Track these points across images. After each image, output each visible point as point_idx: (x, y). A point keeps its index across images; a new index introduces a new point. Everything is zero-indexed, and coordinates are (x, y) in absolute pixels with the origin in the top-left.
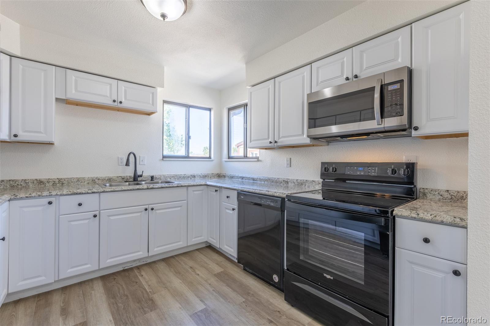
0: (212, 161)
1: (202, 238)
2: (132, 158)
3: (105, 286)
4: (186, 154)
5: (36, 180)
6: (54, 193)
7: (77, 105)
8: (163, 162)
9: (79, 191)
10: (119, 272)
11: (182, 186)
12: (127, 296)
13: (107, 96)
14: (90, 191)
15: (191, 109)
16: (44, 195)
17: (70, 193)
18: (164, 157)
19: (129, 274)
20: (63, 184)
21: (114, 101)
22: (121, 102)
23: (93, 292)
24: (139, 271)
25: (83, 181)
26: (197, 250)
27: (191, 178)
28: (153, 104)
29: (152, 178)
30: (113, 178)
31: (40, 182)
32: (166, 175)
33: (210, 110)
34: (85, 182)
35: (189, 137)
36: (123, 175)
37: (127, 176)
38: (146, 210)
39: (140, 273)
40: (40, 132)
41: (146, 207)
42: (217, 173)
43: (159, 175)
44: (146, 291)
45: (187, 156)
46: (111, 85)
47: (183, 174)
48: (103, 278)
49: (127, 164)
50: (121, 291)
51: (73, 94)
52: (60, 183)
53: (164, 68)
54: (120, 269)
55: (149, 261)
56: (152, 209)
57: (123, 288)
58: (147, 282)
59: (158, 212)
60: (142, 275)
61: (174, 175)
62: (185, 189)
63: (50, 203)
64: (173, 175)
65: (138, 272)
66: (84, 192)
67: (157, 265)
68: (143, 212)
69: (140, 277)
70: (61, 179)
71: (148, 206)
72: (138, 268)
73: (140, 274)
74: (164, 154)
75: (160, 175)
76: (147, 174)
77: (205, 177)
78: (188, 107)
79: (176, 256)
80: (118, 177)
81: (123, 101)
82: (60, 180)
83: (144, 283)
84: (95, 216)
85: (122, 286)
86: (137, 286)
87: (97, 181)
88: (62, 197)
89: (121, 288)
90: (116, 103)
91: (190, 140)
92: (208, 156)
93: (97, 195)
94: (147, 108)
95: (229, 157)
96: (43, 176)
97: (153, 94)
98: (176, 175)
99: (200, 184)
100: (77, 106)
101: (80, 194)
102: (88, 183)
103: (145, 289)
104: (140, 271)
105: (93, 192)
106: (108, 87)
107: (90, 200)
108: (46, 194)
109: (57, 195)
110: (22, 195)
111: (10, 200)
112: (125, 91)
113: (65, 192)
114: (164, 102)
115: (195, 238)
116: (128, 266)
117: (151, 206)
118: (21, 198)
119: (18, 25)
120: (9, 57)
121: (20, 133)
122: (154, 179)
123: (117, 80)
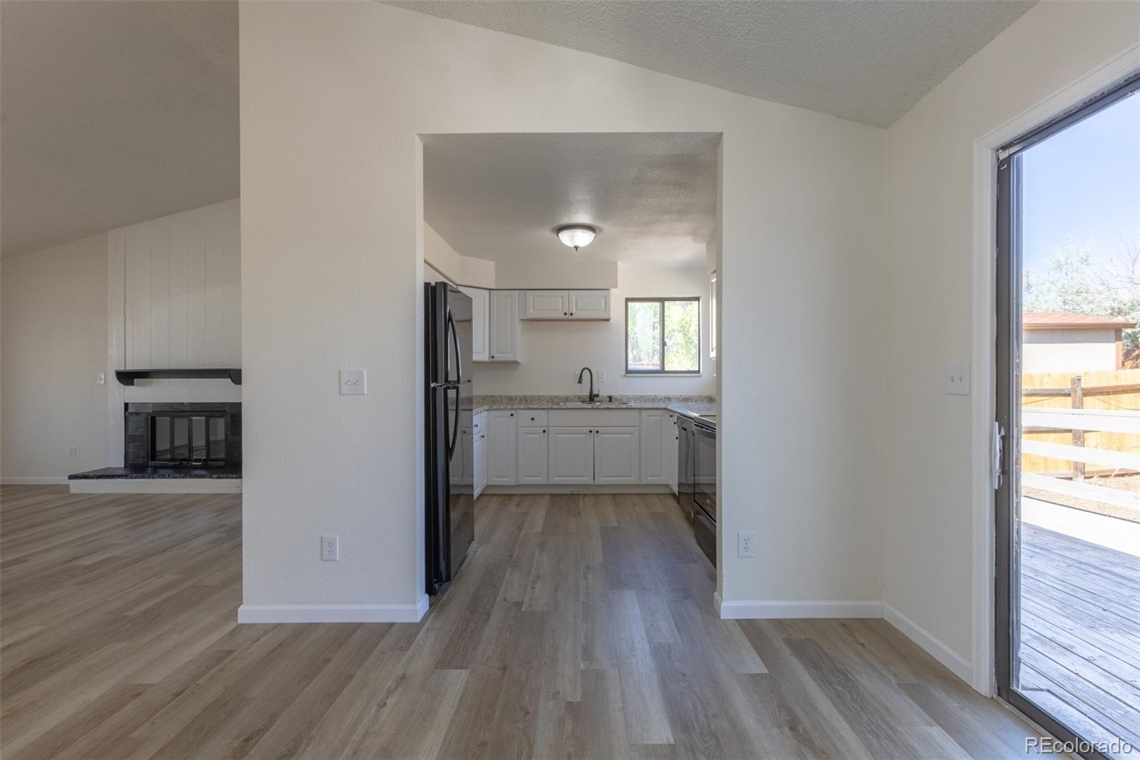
0: (700, 376)
1: (662, 478)
2: (586, 375)
3: (551, 499)
4: (660, 368)
6: (514, 407)
7: (538, 321)
8: (625, 379)
9: (532, 406)
10: (565, 495)
11: (632, 409)
12: (563, 507)
13: (559, 310)
14: (540, 407)
15: (666, 303)
17: (525, 408)
18: (628, 372)
19: (574, 498)
20: (527, 401)
21: (566, 314)
22: (571, 314)
23: (541, 500)
26: (657, 494)
27: (664, 402)
28: (606, 310)
29: (610, 398)
30: (570, 397)
31: (511, 398)
32: (629, 395)
33: (697, 299)
35: (664, 343)
36: (579, 394)
37: (584, 395)
38: (591, 432)
39: (583, 498)
40: (508, 353)
41: (592, 429)
42: (707, 394)
44: (580, 508)
46: (562, 297)
48: (553, 495)
49: (580, 382)
50: (561, 505)
51: (532, 314)
53: (615, 265)
54: (568, 491)
55: (598, 491)
56: (597, 432)
58: (584, 504)
59: (604, 436)
60: (584, 500)
61: (640, 396)
62: (637, 412)
63: (512, 415)
66: (535, 407)
67: (603, 497)
68: (588, 434)
74: (629, 368)
75: (621, 394)
76: (603, 392)
77: (686, 400)
78: (662, 300)
79: (627, 494)
80: (574, 396)
81: (574, 311)
82: (525, 397)
83: (581, 504)
84: (544, 431)
85: (563, 501)
86: (575, 504)
88: (520, 412)
89: (562, 503)
90: (567, 316)
91: (665, 347)
92: (697, 369)
93: (545, 412)
94: (601, 314)
96: (513, 393)
97: (605, 297)
98: (642, 396)
99: (656, 407)
101: (534, 409)
104: (585, 497)
105: (543, 409)
106: (560, 300)
107: (541, 416)
108: (509, 407)
109: (517, 409)
110: (495, 407)
111: (488, 410)
112: (576, 300)
113: (522, 407)
114: (628, 300)
115: (651, 476)
116: (576, 491)
117: (597, 429)
118: (494, 410)
119: (493, 263)
120: (488, 291)
121: (496, 355)
122: (613, 400)
123: (567, 291)
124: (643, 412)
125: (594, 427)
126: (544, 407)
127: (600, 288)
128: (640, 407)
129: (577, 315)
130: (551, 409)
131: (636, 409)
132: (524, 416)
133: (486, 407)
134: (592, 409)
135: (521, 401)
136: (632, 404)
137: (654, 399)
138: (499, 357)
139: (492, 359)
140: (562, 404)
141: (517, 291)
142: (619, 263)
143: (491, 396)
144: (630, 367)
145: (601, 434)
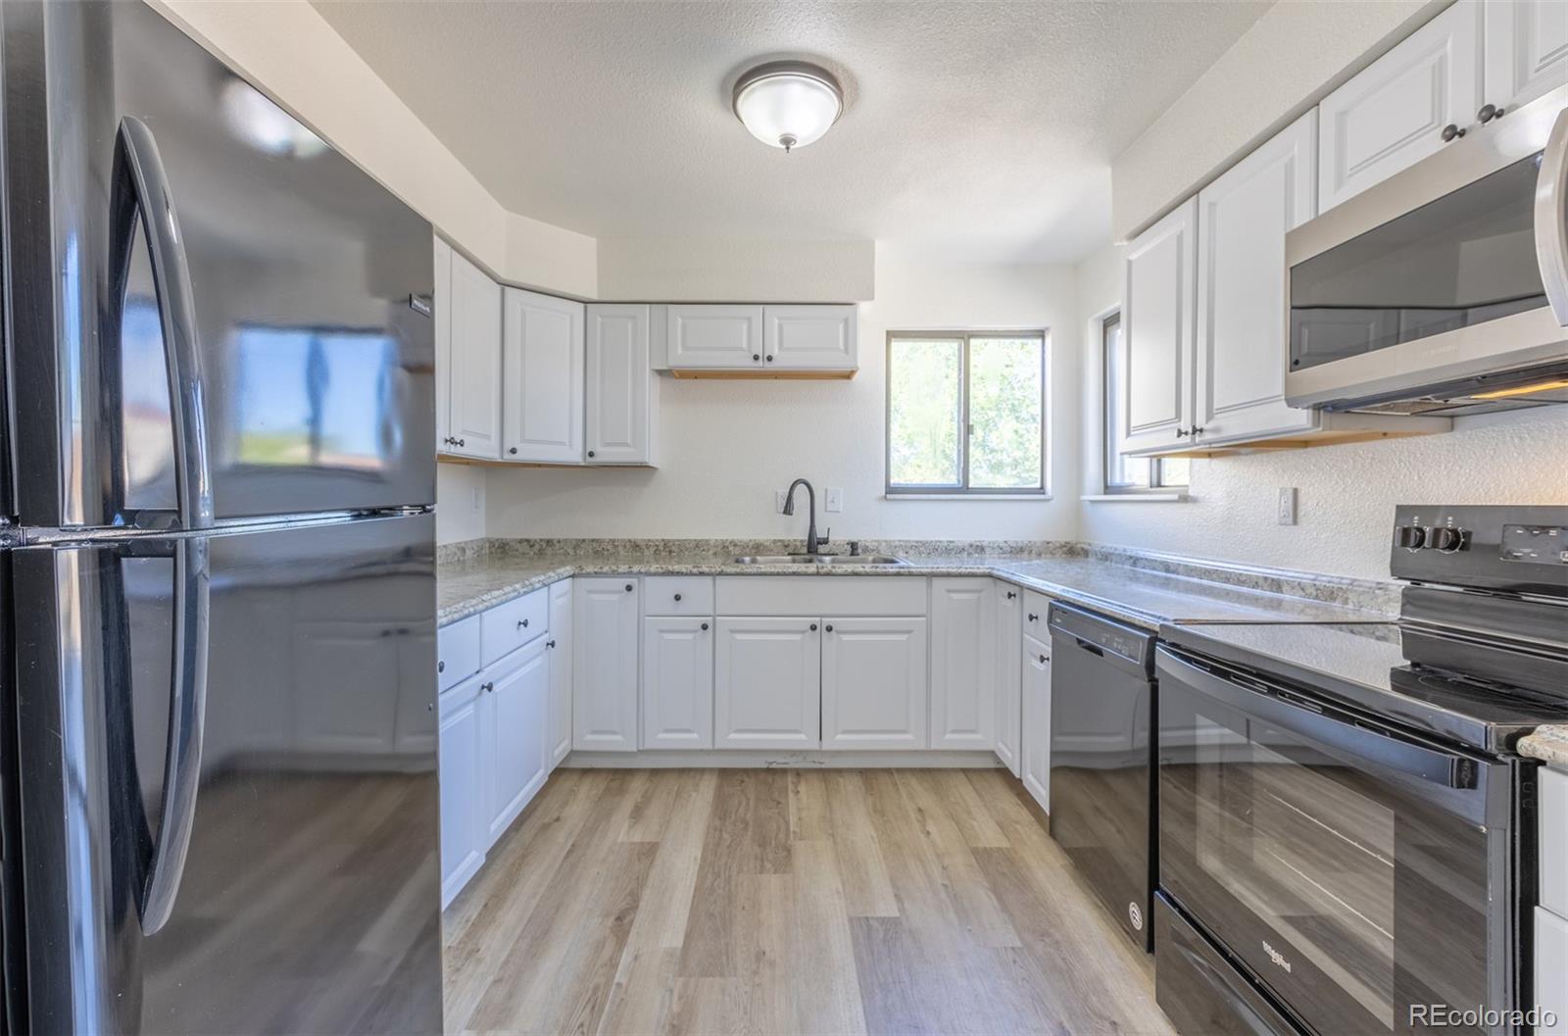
0: (1048, 500)
1: (978, 737)
2: (801, 496)
3: (719, 788)
4: (959, 481)
5: (630, 541)
6: (635, 569)
7: (696, 378)
8: (885, 505)
9: (677, 568)
10: (756, 771)
11: (911, 574)
12: (747, 824)
13: (741, 349)
14: (695, 570)
15: (973, 342)
16: (620, 570)
17: (660, 570)
18: (891, 490)
19: (774, 780)
20: (671, 552)
21: (756, 358)
22: (770, 359)
23: (694, 794)
24: (795, 780)
25: (706, 548)
26: (964, 771)
27: (969, 554)
28: (846, 351)
29: (854, 546)
30: (765, 544)
31: (635, 546)
32: (894, 541)
33: (1041, 334)
34: (709, 550)
35: (968, 426)
36: (785, 537)
37: (795, 541)
38: (813, 628)
39: (796, 785)
40: (626, 445)
41: (816, 621)
42: (1063, 540)
43: (875, 541)
44: (788, 829)
45: (961, 485)
46: (749, 319)
47: (944, 538)
48: (724, 773)
49: (788, 510)
50: (742, 810)
51: (680, 358)
52: (667, 550)
53: (874, 243)
54: (759, 764)
55: (828, 764)
56: (829, 629)
57: (748, 804)
58: (799, 810)
59: (845, 638)
60: (798, 792)
61: (917, 542)
62: (922, 582)
63: (630, 588)
64: (914, 542)
65: (793, 783)
66: (684, 570)
67: (841, 780)
68: (807, 634)
69: (791, 795)
70: (669, 541)
71: (818, 619)
72: (799, 773)
73: (796, 787)
74: (892, 481)
75: (878, 541)
76: (839, 536)
77: (1017, 551)
78: (964, 336)
79: (899, 770)
80: (775, 542)
81: (775, 352)
82: (666, 543)
83: (792, 809)
84: (705, 627)
85: (748, 799)
86: (777, 811)
87: (731, 548)
88: (648, 579)
89: (744, 803)
90: (760, 363)
91: (971, 436)
92: (1038, 485)
93: (708, 580)
94: (835, 362)
95: (1108, 489)
96: (639, 535)
97: (846, 321)
98: (924, 544)
99: (968, 570)
100: (695, 380)
101: (679, 574)
102: (715, 554)
103: (787, 823)
104: (799, 782)
105: (702, 574)
106: (745, 327)
107: (697, 590)
108: (623, 568)
109: (640, 573)
110: (590, 569)
111: (573, 576)
112: (781, 327)
113: (653, 568)
114: (891, 335)
115: (954, 731)
116: (779, 762)
117: (827, 621)
118: (588, 575)
119: (594, 240)
120: (582, 305)
121: (598, 449)
122: (860, 551)
123: (762, 306)
124: (936, 582)
125: (821, 616)
126: (705, 569)
127: (834, 300)
128: (929, 570)
129: (782, 362)
130: (721, 574)
131: (922, 575)
132: (657, 590)
133: (569, 570)
134: (818, 574)
135: (657, 551)
136: (906, 563)
137: (949, 550)
138: (605, 455)
139: (589, 459)
140: (747, 559)
141: (648, 306)
142: (876, 242)
143: (593, 540)
144: (894, 481)
145: (837, 632)
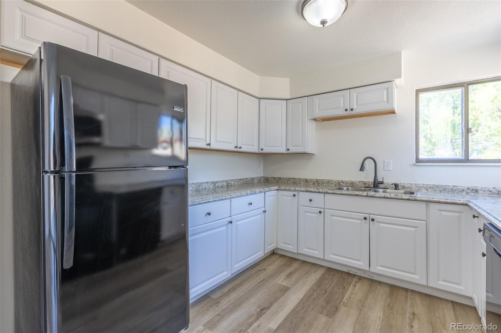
1: (461, 287)
3: (324, 275)
5: (305, 179)
6: (296, 189)
7: (328, 120)
8: (415, 168)
9: (311, 190)
10: (342, 272)
11: (415, 200)
12: (326, 292)
13: (341, 108)
14: (317, 191)
15: (471, 87)
16: (292, 189)
17: (305, 190)
18: (418, 161)
19: (348, 277)
20: (319, 184)
21: (346, 110)
22: (352, 110)
23: (313, 274)
24: (357, 281)
25: (332, 183)
28: (388, 102)
29: (396, 185)
30: (356, 182)
31: (306, 181)
32: (420, 184)
34: (333, 184)
35: (468, 129)
37: (369, 182)
38: (365, 219)
39: (356, 282)
40: (300, 146)
41: (367, 216)
43: (409, 184)
44: (342, 300)
45: (464, 159)
46: (344, 96)
48: (329, 269)
50: (327, 286)
51: (318, 114)
53: (401, 53)
55: (375, 278)
56: (373, 220)
57: (331, 284)
58: (352, 293)
59: (381, 225)
60: (356, 286)
61: (433, 185)
62: (424, 204)
63: (294, 195)
64: (431, 185)
65: (355, 281)
66: (313, 191)
67: (379, 287)
68: (363, 220)
69: (352, 286)
70: (318, 180)
71: (369, 215)
72: (360, 278)
73: (356, 284)
75: (411, 184)
76: (389, 180)
78: (465, 85)
80: (360, 182)
83: (349, 292)
84: (321, 212)
85: (332, 282)
86: (341, 291)
87: (341, 183)
89: (330, 283)
90: (348, 112)
91: (470, 134)
94: (384, 107)
97: (388, 89)
99: (453, 201)
100: (328, 121)
102: (335, 185)
103: (343, 297)
104: (358, 282)
105: (319, 192)
106: (342, 99)
107: (318, 199)
109: (298, 190)
110: (282, 188)
111: (277, 190)
112: (357, 97)
113: (302, 189)
114: (418, 92)
115: (444, 281)
116: (353, 271)
117: (372, 217)
118: (282, 190)
119: (289, 79)
120: (286, 101)
121: (290, 147)
122: (400, 187)
123: (349, 90)
124: (432, 206)
125: (369, 214)
126: (321, 191)
127: (381, 81)
128: (428, 199)
129: (358, 110)
130: (327, 193)
131: (423, 201)
132: (304, 197)
133: (276, 188)
134: (367, 196)
136: (419, 196)
137: (453, 190)
138: (293, 150)
139: (288, 151)
140: (345, 188)
141: (306, 97)
142: (403, 52)
145: (378, 222)
